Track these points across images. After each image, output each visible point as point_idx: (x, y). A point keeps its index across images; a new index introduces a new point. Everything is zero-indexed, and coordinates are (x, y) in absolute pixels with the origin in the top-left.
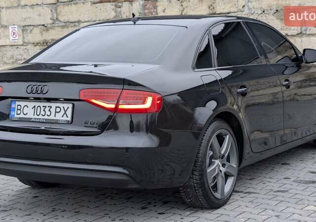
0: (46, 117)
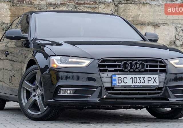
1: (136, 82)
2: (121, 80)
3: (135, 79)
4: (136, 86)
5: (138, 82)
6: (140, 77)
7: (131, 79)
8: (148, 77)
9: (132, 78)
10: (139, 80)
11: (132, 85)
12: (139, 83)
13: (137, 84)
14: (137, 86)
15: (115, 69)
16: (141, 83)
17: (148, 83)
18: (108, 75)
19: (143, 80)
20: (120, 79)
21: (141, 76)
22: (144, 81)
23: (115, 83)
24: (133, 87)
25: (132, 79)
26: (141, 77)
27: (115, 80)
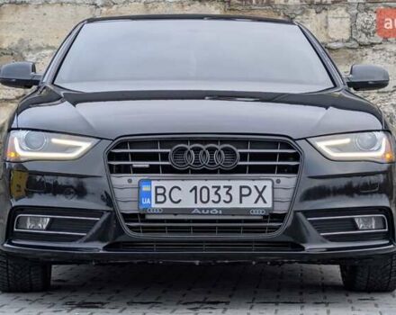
1: (205, 199)
2: (163, 194)
3: (205, 191)
4: (206, 209)
5: (211, 199)
6: (219, 188)
7: (191, 191)
8: (241, 187)
9: (195, 188)
10: (216, 193)
11: (193, 209)
12: (213, 201)
13: (210, 205)
14: (208, 212)
15: (150, 165)
16: (222, 202)
17: (241, 202)
18: (130, 181)
19: (227, 193)
20: (161, 191)
21: (222, 183)
22: (229, 197)
23: (148, 201)
24: (198, 214)
25: (194, 191)
26: (222, 187)
27: (148, 195)
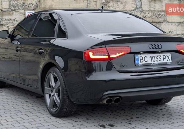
0: (159, 62)
